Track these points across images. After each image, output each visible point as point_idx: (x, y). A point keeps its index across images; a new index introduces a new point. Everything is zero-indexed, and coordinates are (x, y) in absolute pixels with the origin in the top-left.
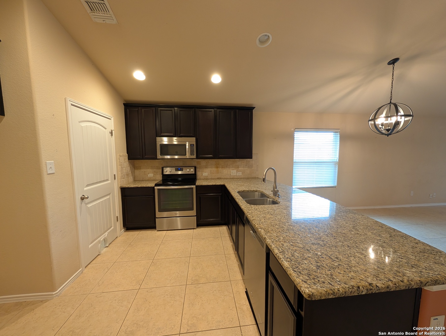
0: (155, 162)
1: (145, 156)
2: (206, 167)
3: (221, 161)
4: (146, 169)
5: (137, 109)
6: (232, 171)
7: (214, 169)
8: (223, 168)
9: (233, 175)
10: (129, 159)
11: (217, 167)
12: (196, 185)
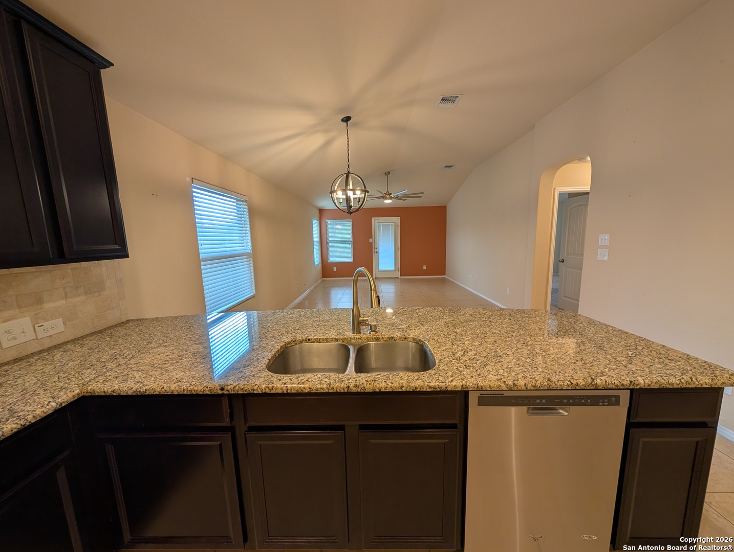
6: (3, 327)
9: (13, 343)
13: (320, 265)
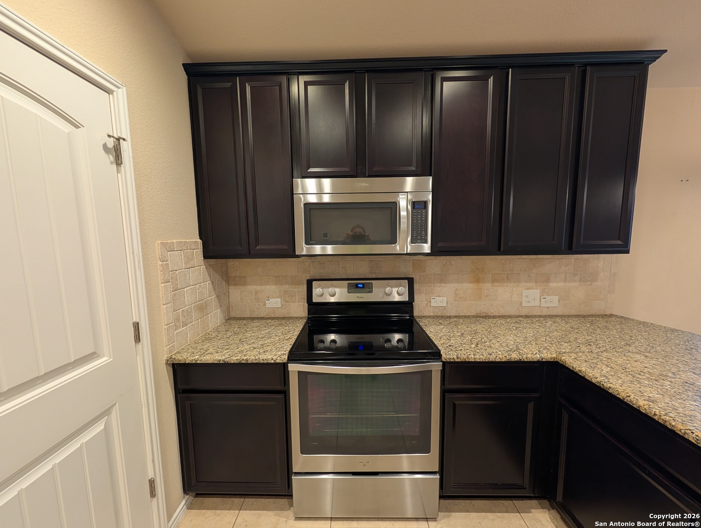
0: (287, 266)
1: (257, 244)
4: (261, 285)
5: (229, 85)
6: (525, 292)
7: (466, 285)
8: (496, 284)
9: (528, 305)
10: (205, 257)
11: (478, 281)
12: (443, 360)
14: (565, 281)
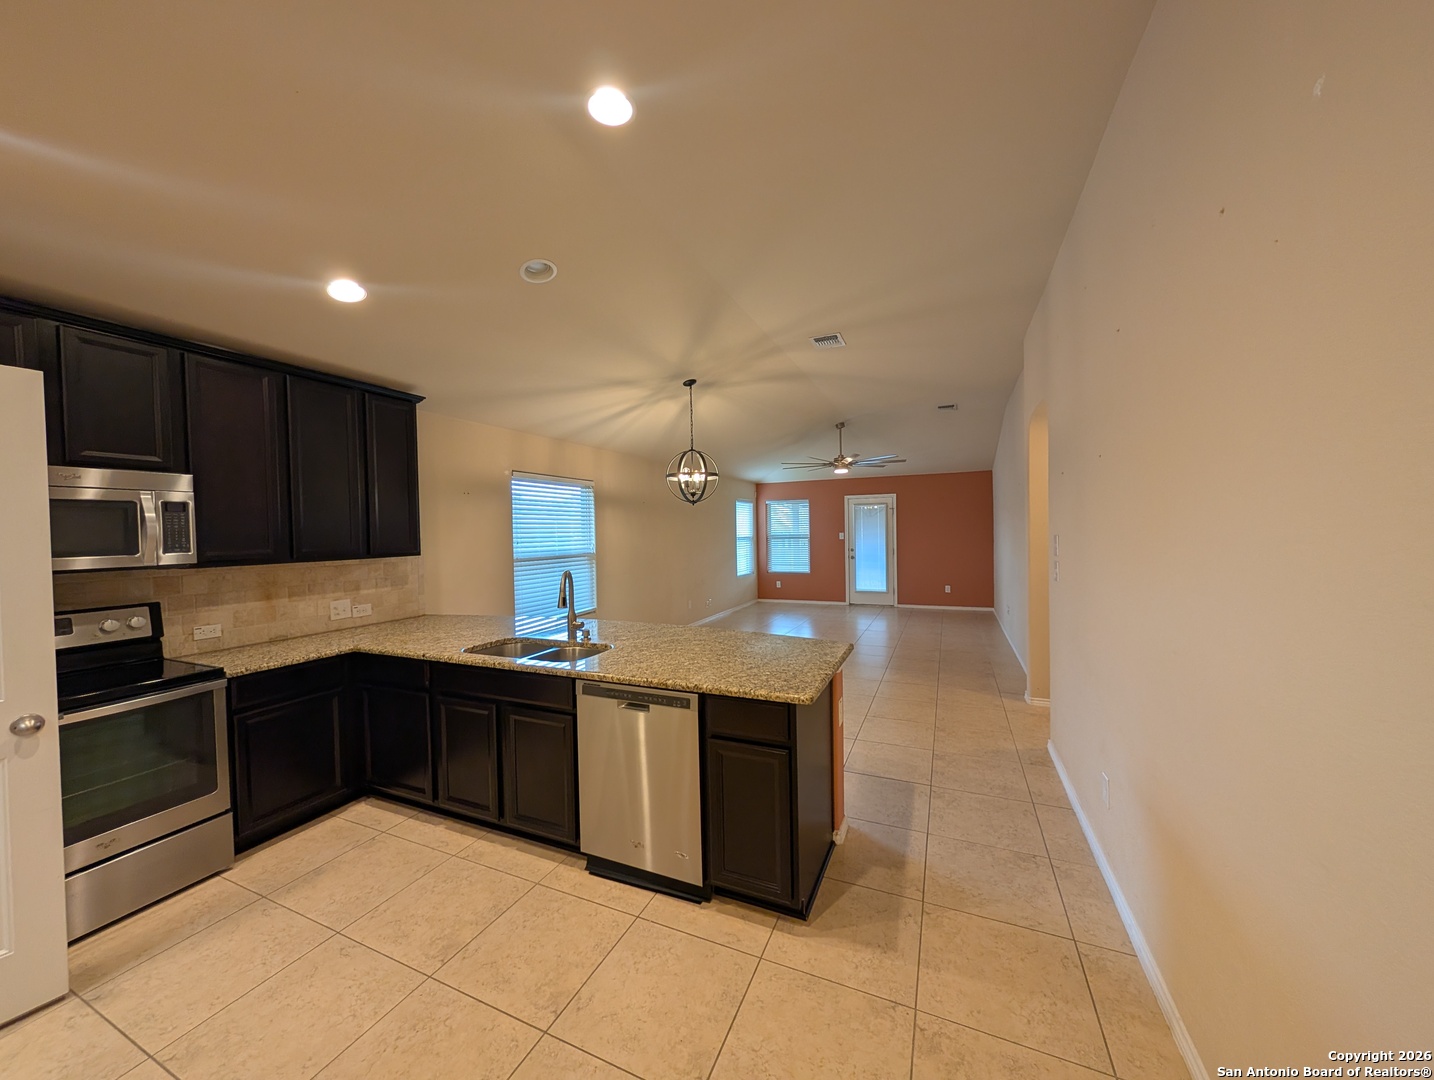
2: (212, 599)
3: (288, 573)
6: (333, 604)
7: (251, 605)
8: (294, 598)
9: (339, 617)
11: (268, 597)
12: (228, 676)
13: (755, 574)
14: (377, 586)
